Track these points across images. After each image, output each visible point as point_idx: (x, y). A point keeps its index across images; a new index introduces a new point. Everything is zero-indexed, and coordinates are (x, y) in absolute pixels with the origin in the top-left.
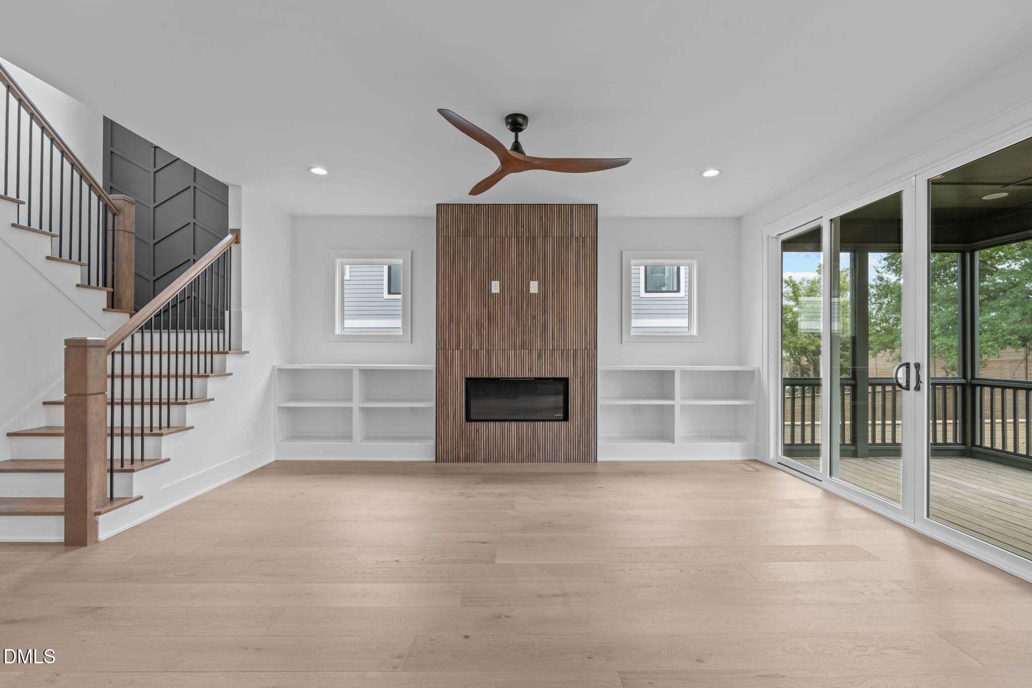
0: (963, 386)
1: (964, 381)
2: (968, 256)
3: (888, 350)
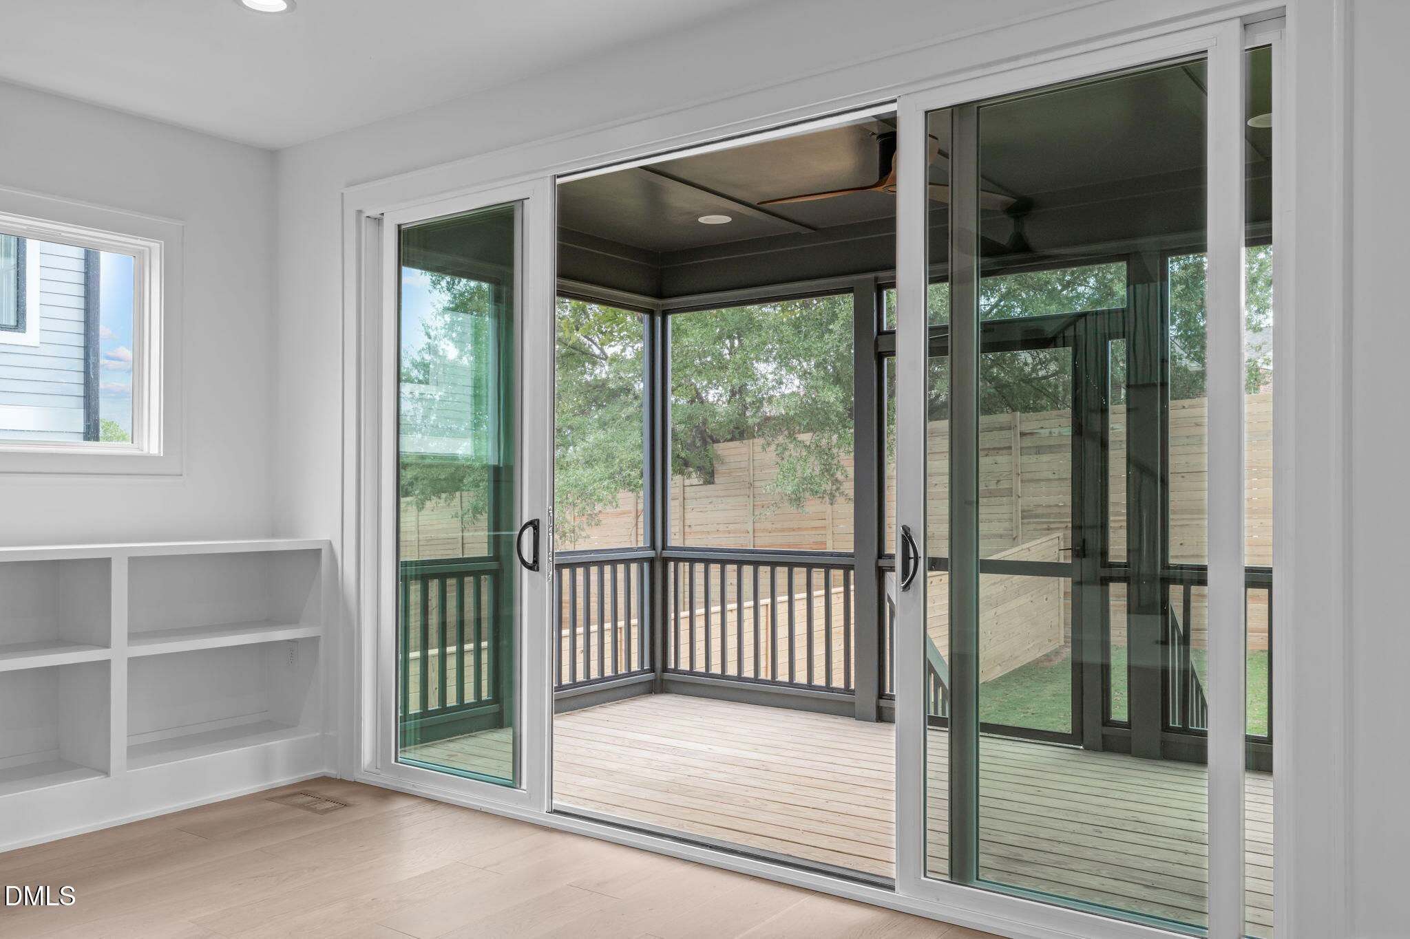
0: (651, 561)
1: (651, 554)
2: (659, 319)
3: (443, 496)
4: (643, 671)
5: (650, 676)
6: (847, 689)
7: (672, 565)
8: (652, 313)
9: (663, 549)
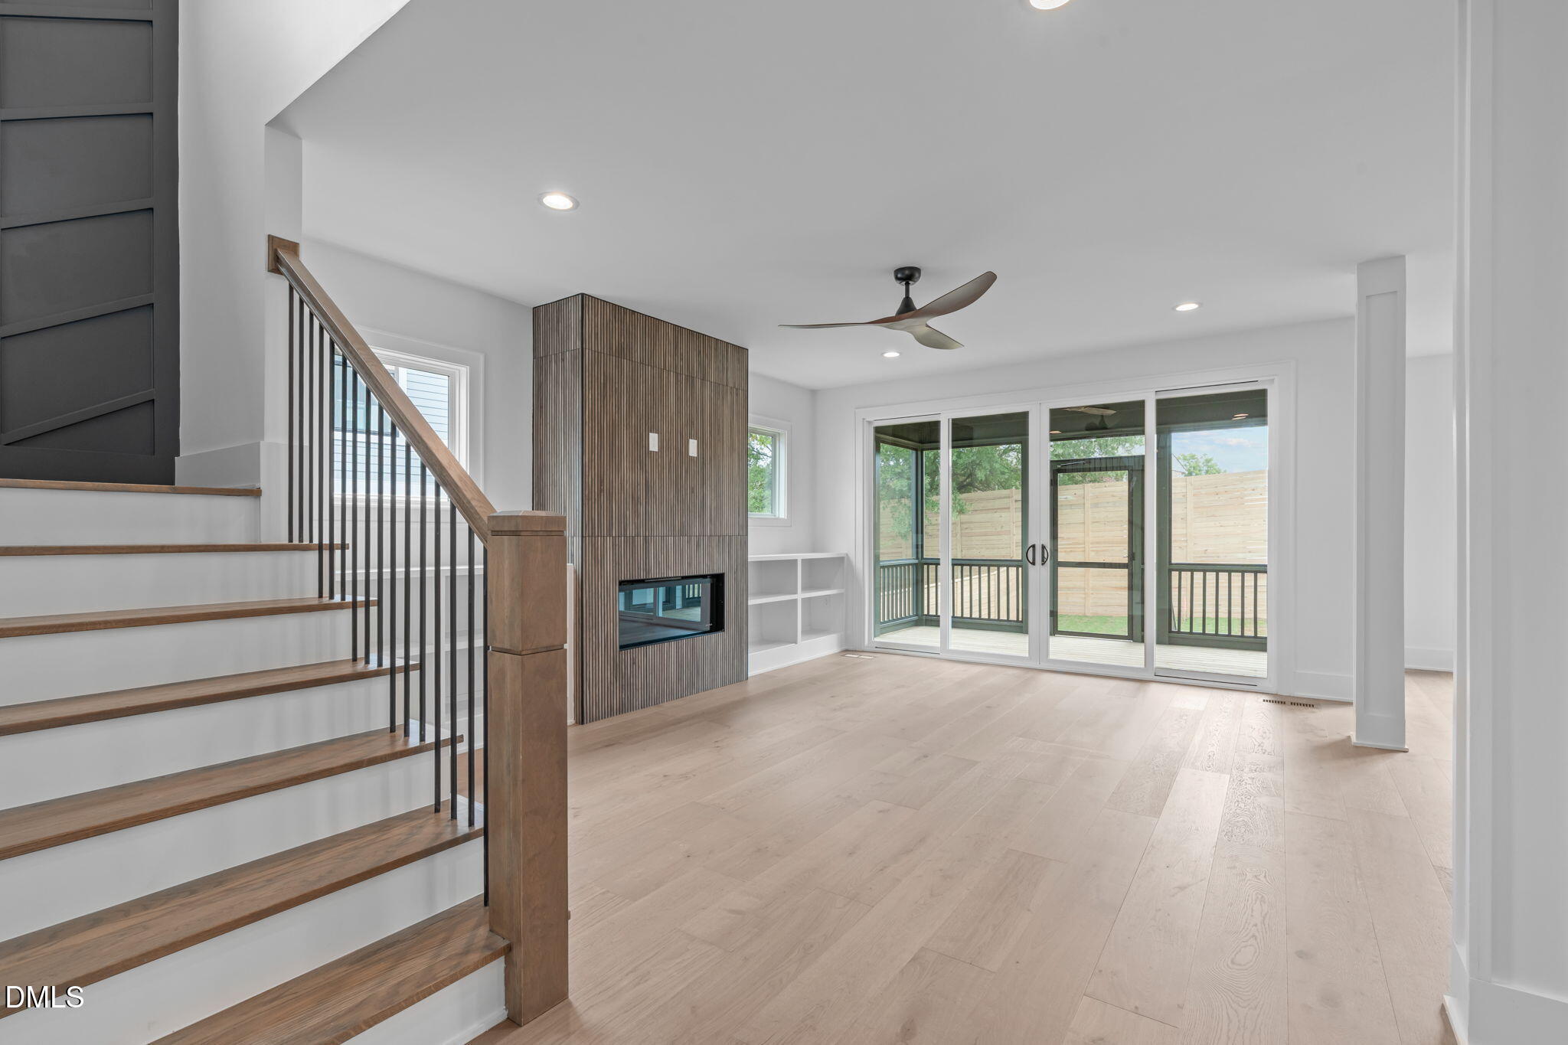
0: (916, 564)
1: (917, 561)
2: (919, 453)
4: (914, 616)
5: (916, 618)
6: (1018, 621)
7: (925, 566)
8: (916, 450)
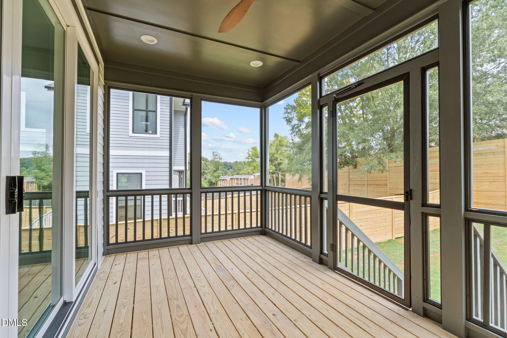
1: (261, 188)
4: (260, 227)
7: (267, 192)
9: (265, 186)
